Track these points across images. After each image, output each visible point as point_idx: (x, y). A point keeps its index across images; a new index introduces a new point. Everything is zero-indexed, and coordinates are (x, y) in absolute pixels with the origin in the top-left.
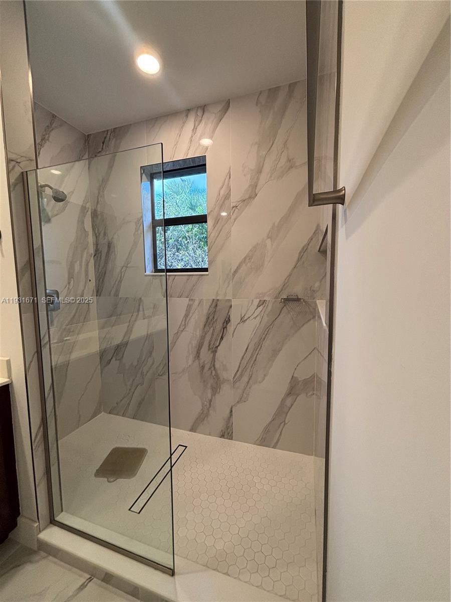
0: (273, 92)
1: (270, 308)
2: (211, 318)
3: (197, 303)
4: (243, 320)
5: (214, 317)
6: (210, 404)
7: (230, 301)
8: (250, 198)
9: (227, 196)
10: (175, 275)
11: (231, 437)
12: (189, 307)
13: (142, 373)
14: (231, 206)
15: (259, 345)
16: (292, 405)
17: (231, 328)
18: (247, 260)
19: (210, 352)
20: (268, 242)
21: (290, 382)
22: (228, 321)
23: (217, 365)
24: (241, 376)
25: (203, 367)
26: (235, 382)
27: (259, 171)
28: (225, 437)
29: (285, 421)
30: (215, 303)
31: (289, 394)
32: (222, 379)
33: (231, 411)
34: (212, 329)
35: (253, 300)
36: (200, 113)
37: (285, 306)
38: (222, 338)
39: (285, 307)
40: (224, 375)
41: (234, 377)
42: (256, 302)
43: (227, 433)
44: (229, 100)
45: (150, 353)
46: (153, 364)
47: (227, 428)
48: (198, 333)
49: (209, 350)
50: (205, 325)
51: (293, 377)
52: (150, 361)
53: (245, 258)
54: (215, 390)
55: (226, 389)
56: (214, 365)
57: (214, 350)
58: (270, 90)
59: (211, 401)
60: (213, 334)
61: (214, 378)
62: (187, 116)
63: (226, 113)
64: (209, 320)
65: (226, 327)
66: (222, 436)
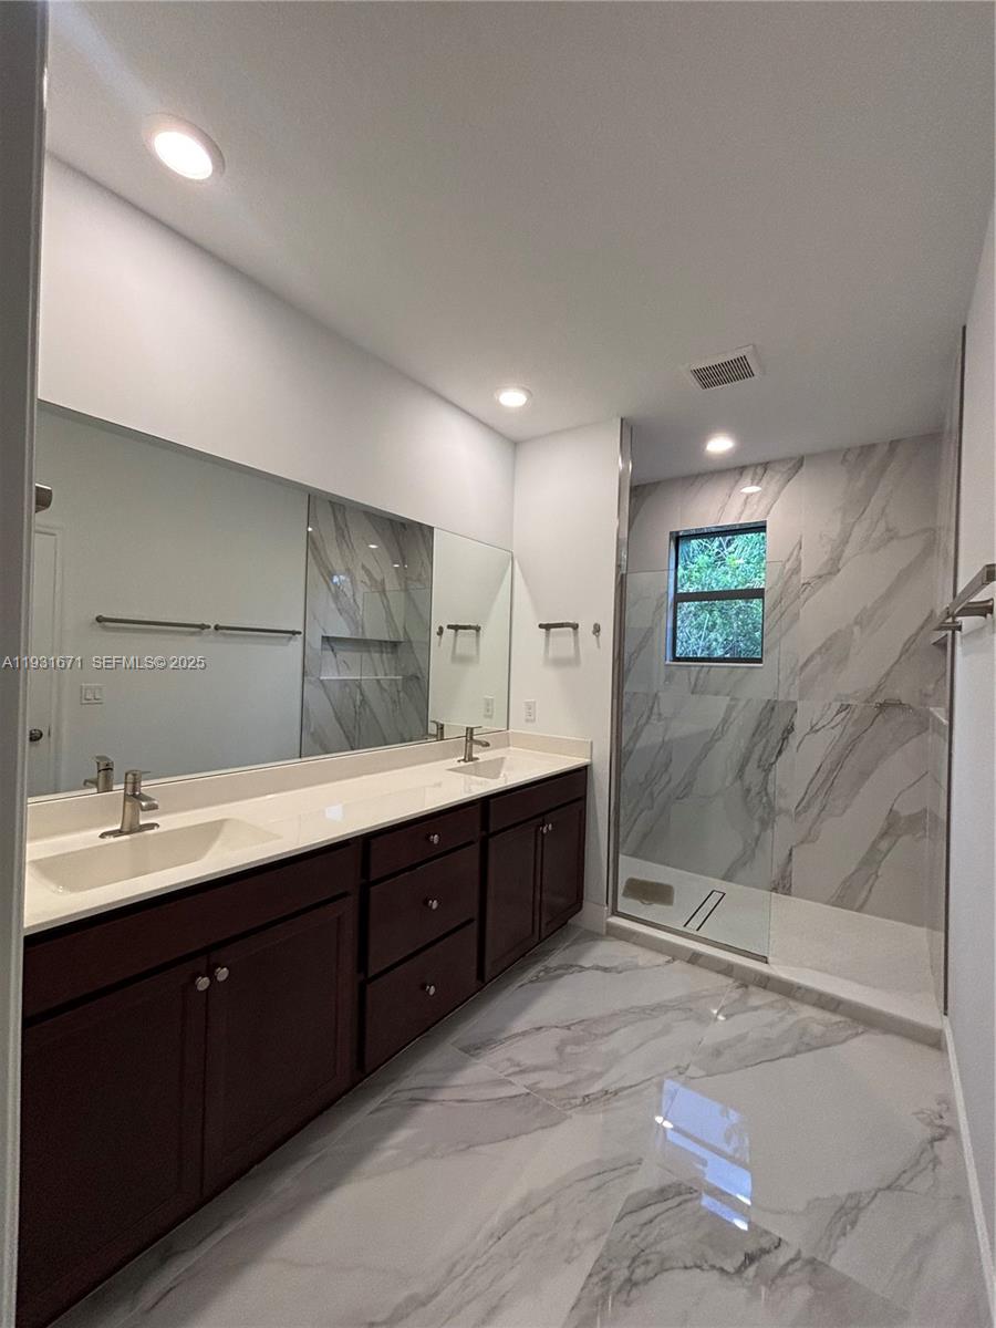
0: (867, 450)
1: (856, 716)
2: (764, 724)
3: (742, 703)
4: (813, 730)
5: (768, 724)
6: (756, 844)
7: (795, 702)
8: (830, 573)
9: (796, 571)
10: (711, 667)
11: (788, 892)
12: (730, 709)
13: (651, 794)
14: (802, 582)
15: (839, 764)
16: (889, 851)
17: (794, 740)
18: (823, 650)
19: (760, 770)
20: (856, 629)
21: (887, 819)
22: (789, 730)
23: (771, 789)
24: (808, 806)
25: (749, 790)
26: (798, 814)
27: (845, 541)
28: (780, 889)
29: (877, 872)
30: (771, 707)
31: (884, 835)
32: (777, 809)
33: (790, 854)
34: (764, 740)
35: (830, 704)
36: (760, 471)
37: (880, 712)
38: (780, 752)
39: (880, 716)
40: (781, 803)
41: (797, 807)
42: (836, 706)
43: (782, 886)
44: (803, 458)
45: (667, 766)
46: (670, 780)
47: (783, 878)
48: (743, 743)
49: (759, 767)
50: (754, 735)
51: (891, 810)
52: (665, 778)
53: (820, 648)
54: (766, 823)
55: (782, 823)
56: (766, 789)
57: (767, 769)
58: (862, 447)
59: (758, 838)
60: (765, 748)
61: (764, 807)
62: (741, 474)
63: (797, 472)
64: (760, 729)
65: (787, 738)
66: (775, 889)
